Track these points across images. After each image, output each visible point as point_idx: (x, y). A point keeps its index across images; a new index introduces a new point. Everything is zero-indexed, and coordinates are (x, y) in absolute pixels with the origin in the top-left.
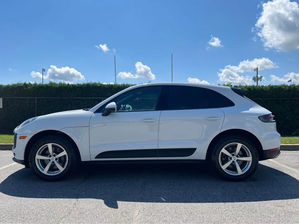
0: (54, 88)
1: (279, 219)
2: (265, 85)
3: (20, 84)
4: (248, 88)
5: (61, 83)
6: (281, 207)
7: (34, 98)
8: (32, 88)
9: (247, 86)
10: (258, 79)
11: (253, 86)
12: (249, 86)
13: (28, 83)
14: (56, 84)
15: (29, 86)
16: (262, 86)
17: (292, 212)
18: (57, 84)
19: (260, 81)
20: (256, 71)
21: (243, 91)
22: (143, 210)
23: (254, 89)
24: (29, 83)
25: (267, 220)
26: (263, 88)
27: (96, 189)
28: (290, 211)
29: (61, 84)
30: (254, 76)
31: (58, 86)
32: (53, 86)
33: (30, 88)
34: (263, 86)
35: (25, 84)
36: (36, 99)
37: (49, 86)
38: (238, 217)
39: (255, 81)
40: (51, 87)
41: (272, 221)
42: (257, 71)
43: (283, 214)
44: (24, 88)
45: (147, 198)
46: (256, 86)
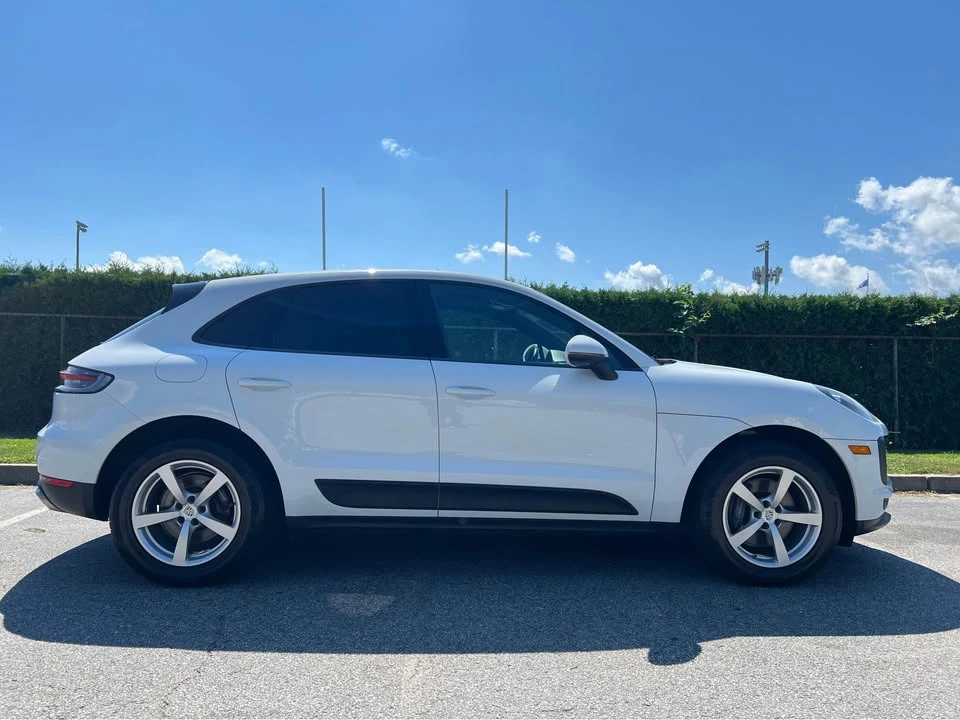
0: (126, 285)
1: (832, 682)
2: (790, 296)
3: (12, 270)
4: (739, 303)
5: (149, 270)
6: (838, 648)
7: (58, 315)
8: (50, 284)
9: (736, 295)
10: (768, 276)
11: (755, 297)
12: (743, 297)
13: (35, 265)
14: (132, 273)
15: (40, 278)
16: (781, 297)
17: (869, 664)
18: (135, 274)
19: (774, 281)
20: (764, 252)
21: (725, 310)
22: (431, 661)
23: (758, 306)
24: (42, 267)
25: (798, 684)
26: (786, 304)
27: (279, 600)
28: (862, 659)
29: (147, 272)
30: (758, 268)
31: (140, 279)
32: (121, 279)
33: (42, 282)
34: (785, 297)
35: (27, 271)
36: (63, 321)
37: (110, 278)
38: (712, 677)
39: (759, 283)
40: (117, 281)
41: (812, 686)
42: (767, 253)
43: (843, 669)
44: (26, 283)
45: (438, 627)
46: (765, 297)
